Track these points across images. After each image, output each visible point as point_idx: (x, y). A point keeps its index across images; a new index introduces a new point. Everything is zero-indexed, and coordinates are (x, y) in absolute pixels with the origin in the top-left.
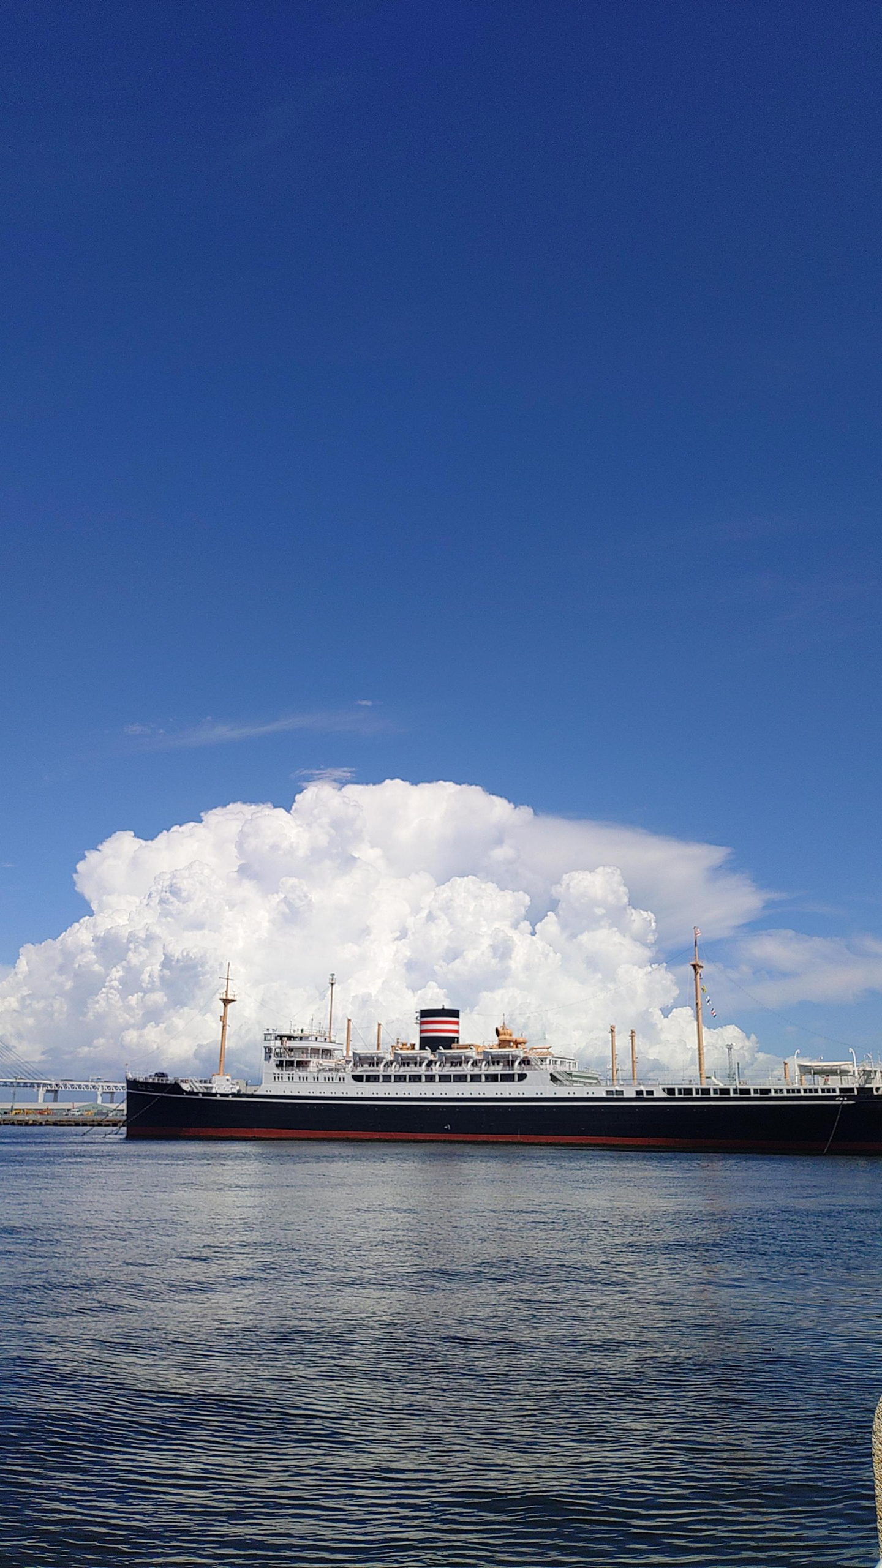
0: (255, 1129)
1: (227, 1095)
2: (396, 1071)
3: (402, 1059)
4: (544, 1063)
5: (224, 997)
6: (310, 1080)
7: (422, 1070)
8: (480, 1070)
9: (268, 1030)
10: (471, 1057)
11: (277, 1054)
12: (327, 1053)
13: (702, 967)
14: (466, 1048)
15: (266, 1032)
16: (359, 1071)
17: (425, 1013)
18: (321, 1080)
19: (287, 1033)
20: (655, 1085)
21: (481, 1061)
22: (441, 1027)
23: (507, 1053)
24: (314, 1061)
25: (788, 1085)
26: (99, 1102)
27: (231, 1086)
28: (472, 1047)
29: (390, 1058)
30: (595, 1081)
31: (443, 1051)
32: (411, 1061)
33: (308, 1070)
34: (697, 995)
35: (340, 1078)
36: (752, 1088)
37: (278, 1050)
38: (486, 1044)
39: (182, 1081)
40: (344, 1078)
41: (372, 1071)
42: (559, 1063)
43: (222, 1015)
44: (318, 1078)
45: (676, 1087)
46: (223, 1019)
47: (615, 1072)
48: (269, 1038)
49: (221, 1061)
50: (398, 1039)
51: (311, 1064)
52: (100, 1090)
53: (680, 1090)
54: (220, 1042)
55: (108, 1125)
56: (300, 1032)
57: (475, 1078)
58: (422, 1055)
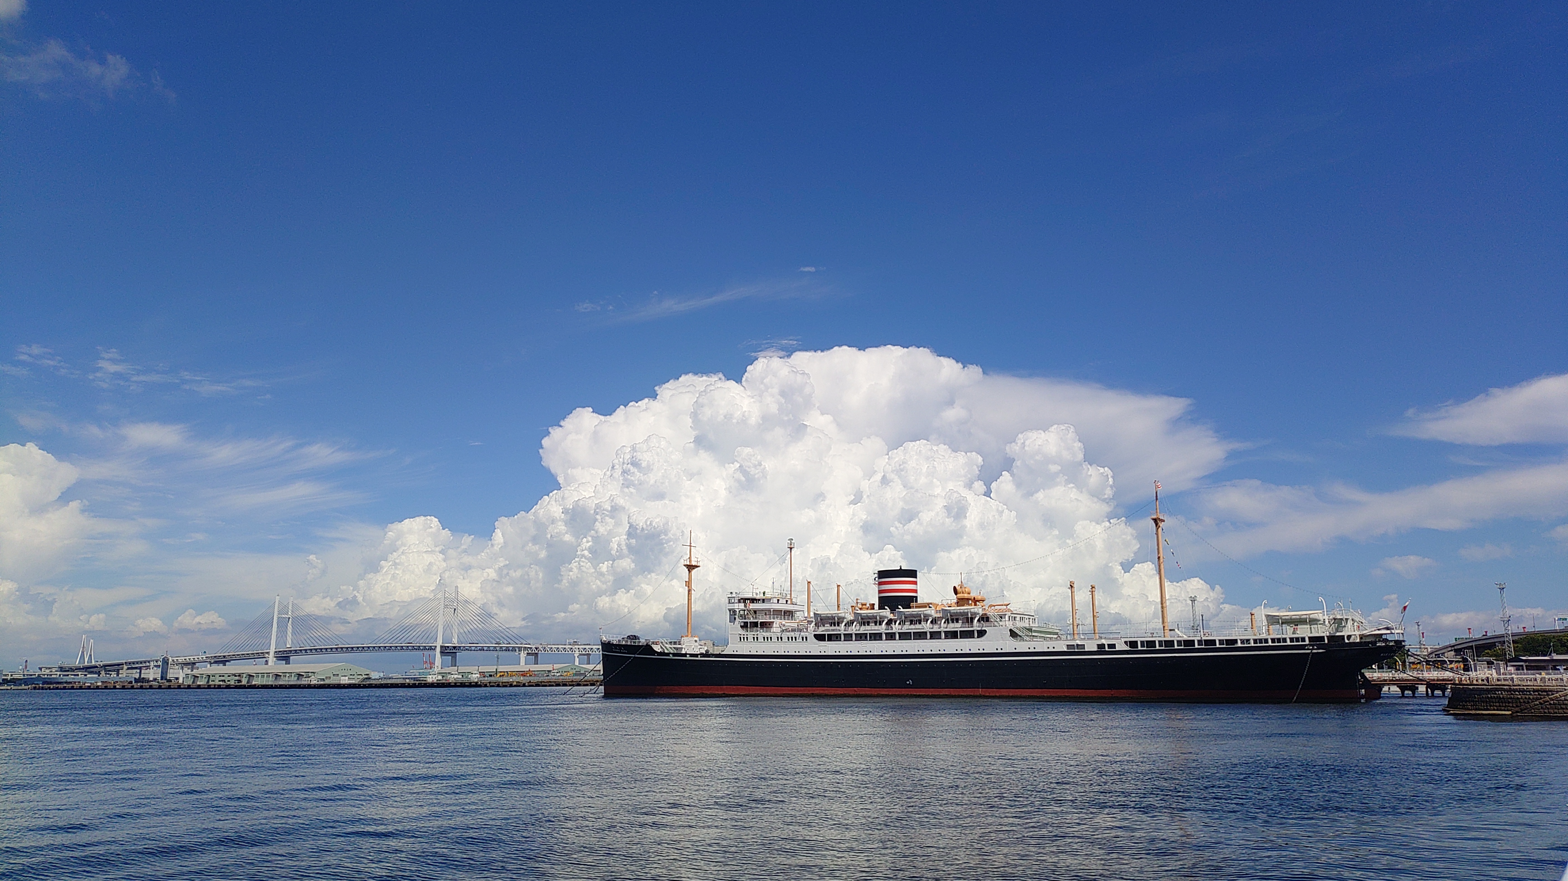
0: (724, 687)
1: (696, 655)
2: (856, 630)
3: (862, 619)
4: (1003, 620)
5: (688, 563)
6: (774, 639)
7: (882, 629)
8: (940, 628)
9: (731, 593)
10: (931, 616)
11: (741, 616)
12: (789, 614)
13: (1163, 521)
14: (925, 607)
15: (730, 596)
16: (821, 631)
17: (882, 574)
18: (785, 639)
19: (750, 596)
20: (1117, 639)
21: (941, 618)
22: (901, 587)
23: (966, 611)
24: (777, 622)
25: (1255, 635)
26: (577, 663)
27: (700, 647)
28: (930, 605)
29: (850, 617)
30: (1056, 636)
31: (902, 610)
32: (870, 621)
33: (772, 631)
34: (1158, 549)
35: (803, 638)
36: (1217, 639)
37: (742, 613)
38: (945, 603)
39: (653, 643)
40: (806, 638)
41: (833, 630)
42: (1018, 619)
43: (687, 580)
44: (781, 638)
45: (1139, 640)
46: (688, 584)
47: (1075, 627)
48: (733, 601)
49: (688, 623)
50: (857, 599)
51: (774, 625)
52: (577, 652)
53: (1142, 642)
54: (687, 605)
55: (587, 685)
56: (762, 595)
57: (935, 635)
58: (881, 614)
